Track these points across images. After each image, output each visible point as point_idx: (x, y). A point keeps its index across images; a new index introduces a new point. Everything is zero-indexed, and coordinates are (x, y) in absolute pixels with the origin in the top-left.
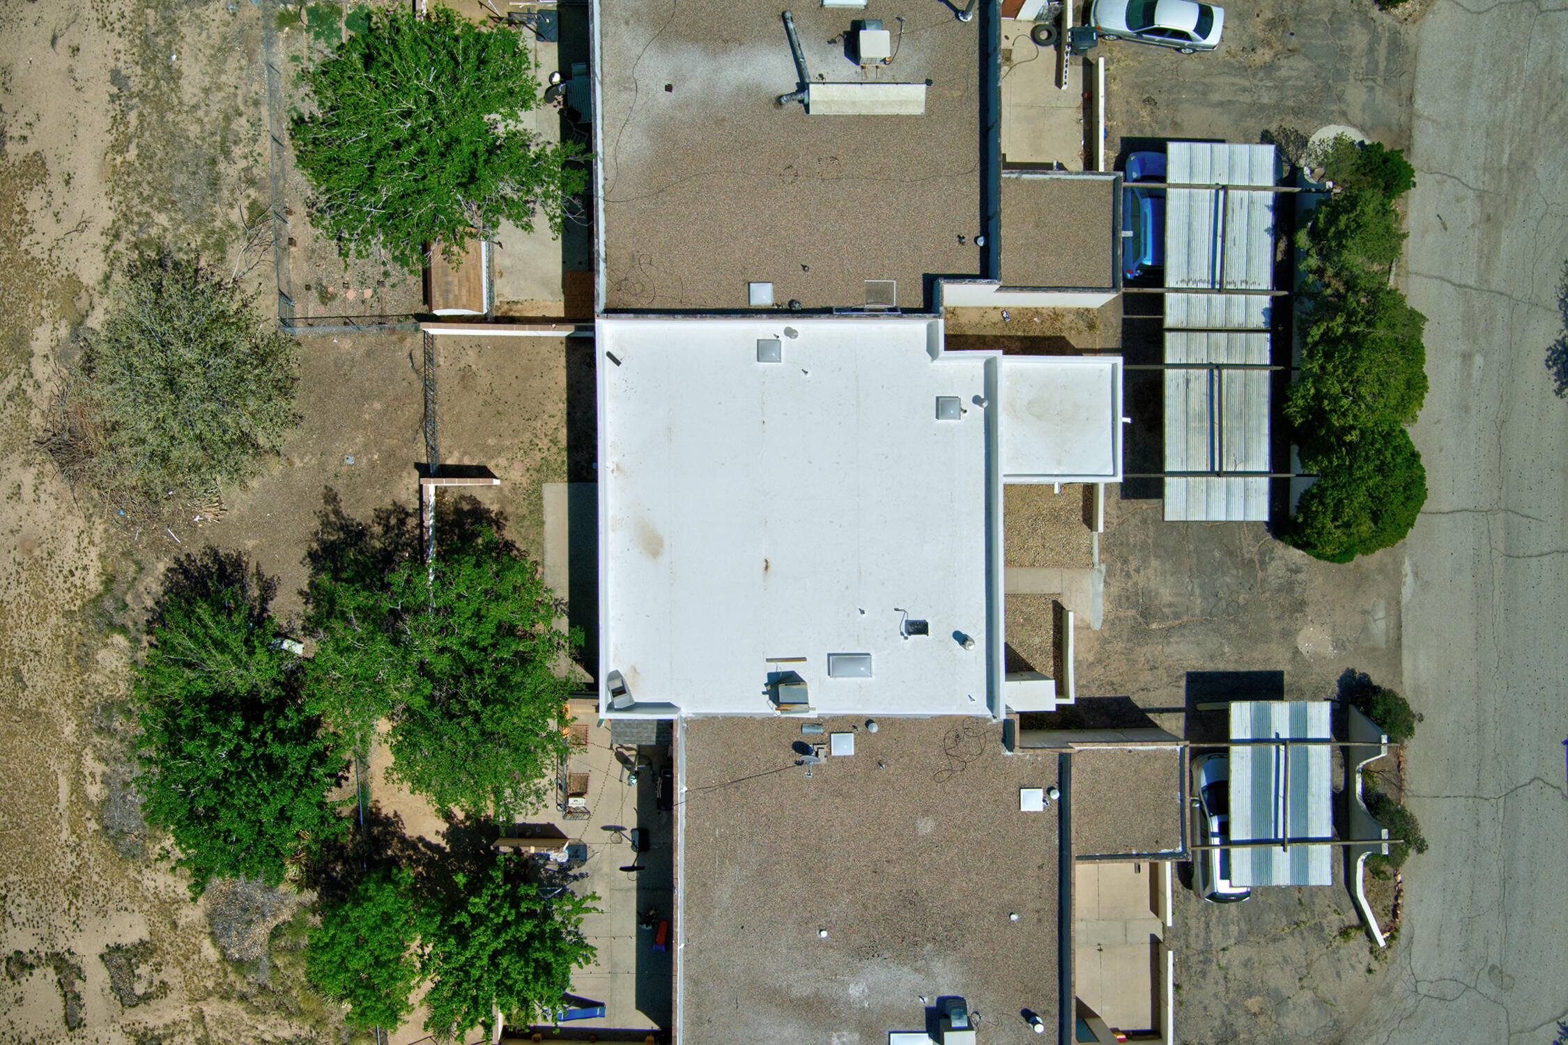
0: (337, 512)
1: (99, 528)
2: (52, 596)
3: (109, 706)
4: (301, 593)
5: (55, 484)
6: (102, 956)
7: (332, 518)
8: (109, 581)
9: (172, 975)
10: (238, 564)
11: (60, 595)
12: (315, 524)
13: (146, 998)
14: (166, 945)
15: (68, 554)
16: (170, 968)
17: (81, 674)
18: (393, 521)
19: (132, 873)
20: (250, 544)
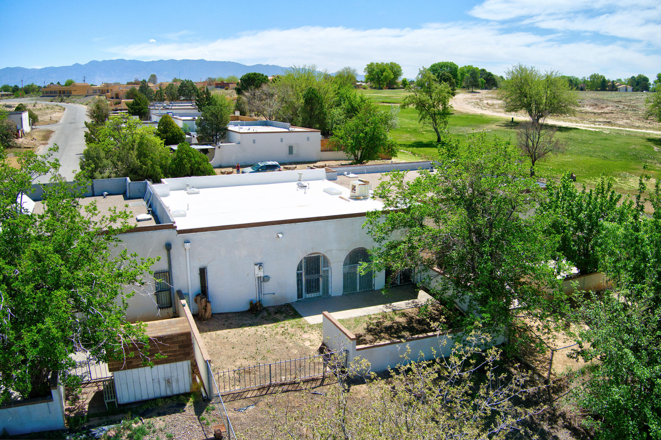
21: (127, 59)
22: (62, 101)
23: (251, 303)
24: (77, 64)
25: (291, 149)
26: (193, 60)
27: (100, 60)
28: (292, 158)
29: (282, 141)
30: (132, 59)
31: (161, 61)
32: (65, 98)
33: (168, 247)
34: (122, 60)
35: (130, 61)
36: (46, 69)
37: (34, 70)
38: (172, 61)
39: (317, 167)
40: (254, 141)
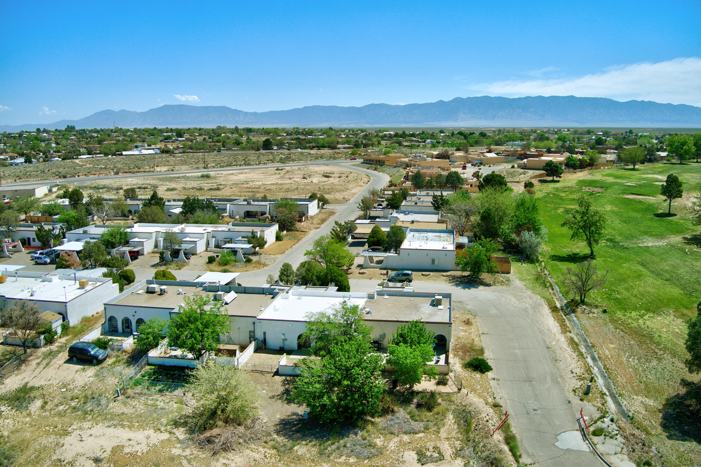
0: (278, 396)
1: (253, 446)
2: (271, 464)
3: (321, 454)
4: (299, 407)
5: (230, 455)
6: (422, 465)
7: (279, 397)
8: (274, 448)
9: (430, 445)
10: (283, 420)
11: (272, 461)
12: (280, 401)
13: (439, 453)
14: (418, 446)
15: (257, 456)
16: (427, 445)
17: (305, 460)
18: (286, 382)
19: (388, 453)
20: (278, 416)
21: (492, 96)
22: (376, 169)
23: (280, 347)
24: (441, 101)
25: (433, 261)
26: (562, 97)
27: (465, 97)
28: (434, 267)
29: (427, 255)
30: (497, 96)
31: (528, 97)
32: (379, 167)
33: (254, 323)
34: (487, 97)
35: (495, 98)
36: (410, 105)
37: (398, 107)
38: (540, 98)
39: (443, 276)
40: (409, 254)
